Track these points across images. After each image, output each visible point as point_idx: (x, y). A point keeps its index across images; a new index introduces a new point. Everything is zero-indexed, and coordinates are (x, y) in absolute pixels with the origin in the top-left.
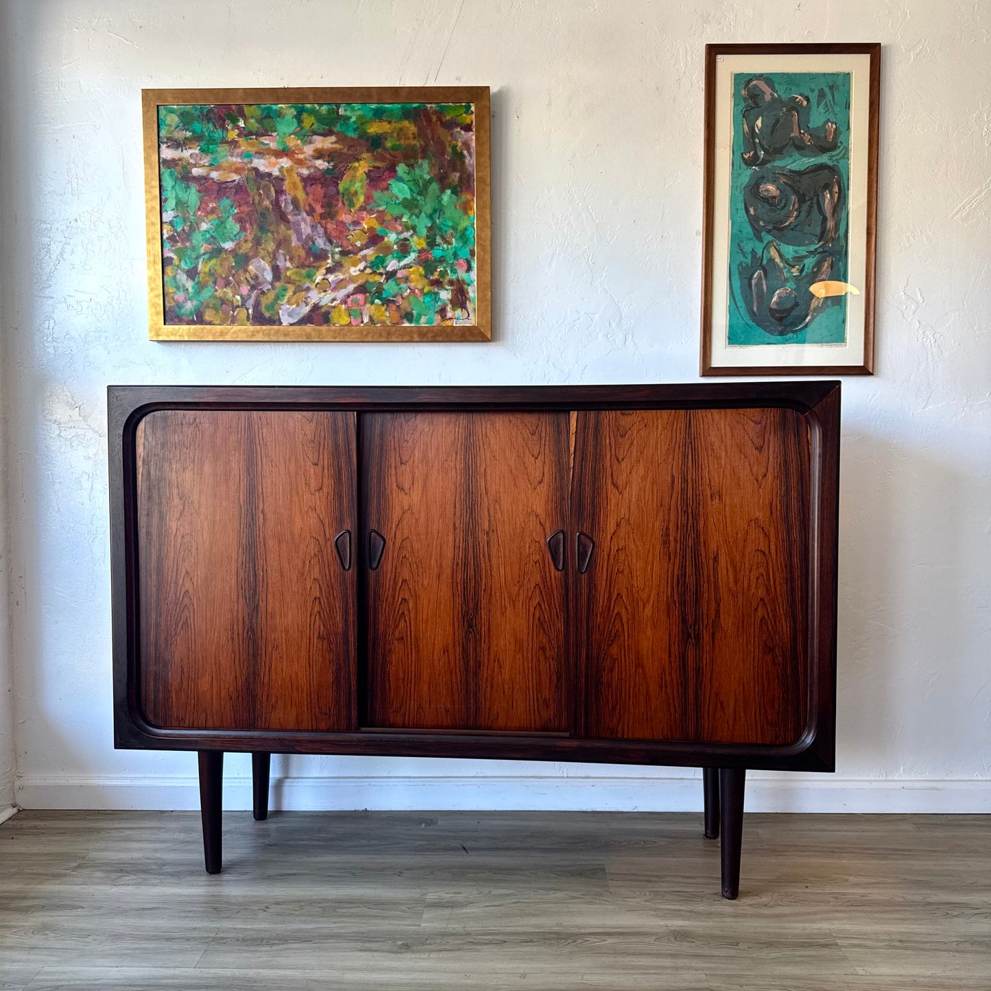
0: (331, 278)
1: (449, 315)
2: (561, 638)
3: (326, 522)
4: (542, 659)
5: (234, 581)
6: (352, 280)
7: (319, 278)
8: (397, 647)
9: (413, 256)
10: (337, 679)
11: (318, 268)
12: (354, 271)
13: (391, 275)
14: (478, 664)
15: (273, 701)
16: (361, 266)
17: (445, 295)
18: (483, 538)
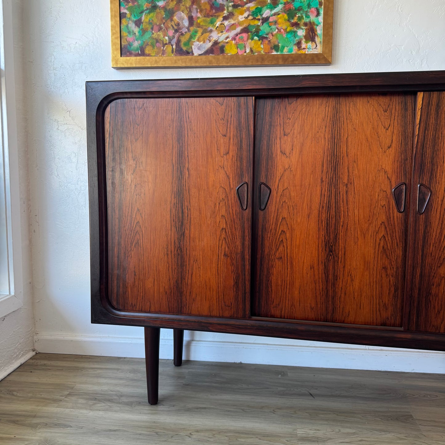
0: (226, 23)
1: (303, 46)
2: (400, 261)
3: (231, 176)
4: (384, 276)
5: (168, 216)
6: (240, 24)
7: (218, 24)
8: (278, 264)
9: (280, 6)
10: (236, 283)
11: (218, 17)
12: (241, 18)
13: (265, 20)
14: (336, 277)
15: (194, 296)
16: (246, 15)
17: (301, 33)
18: (343, 189)
